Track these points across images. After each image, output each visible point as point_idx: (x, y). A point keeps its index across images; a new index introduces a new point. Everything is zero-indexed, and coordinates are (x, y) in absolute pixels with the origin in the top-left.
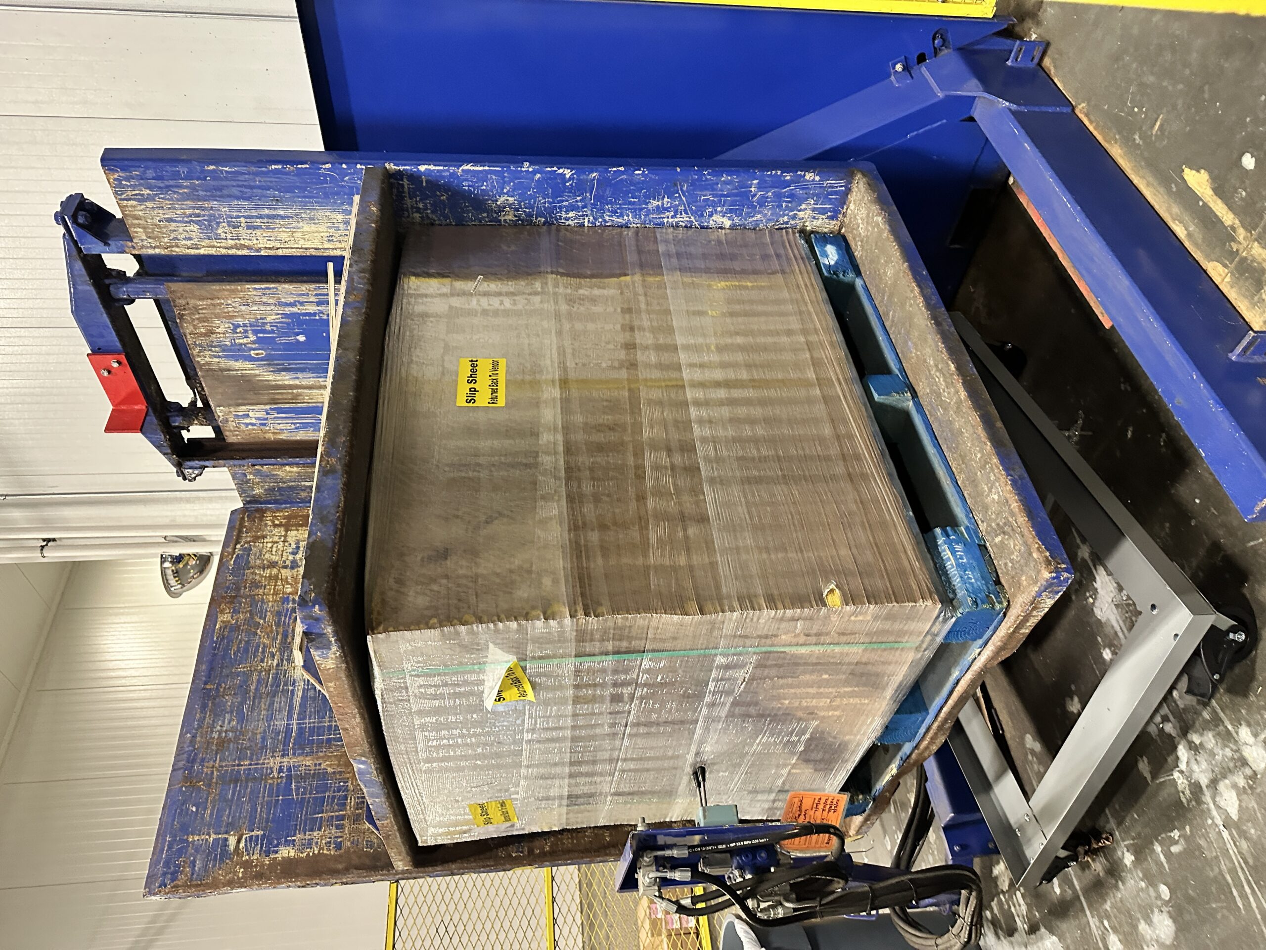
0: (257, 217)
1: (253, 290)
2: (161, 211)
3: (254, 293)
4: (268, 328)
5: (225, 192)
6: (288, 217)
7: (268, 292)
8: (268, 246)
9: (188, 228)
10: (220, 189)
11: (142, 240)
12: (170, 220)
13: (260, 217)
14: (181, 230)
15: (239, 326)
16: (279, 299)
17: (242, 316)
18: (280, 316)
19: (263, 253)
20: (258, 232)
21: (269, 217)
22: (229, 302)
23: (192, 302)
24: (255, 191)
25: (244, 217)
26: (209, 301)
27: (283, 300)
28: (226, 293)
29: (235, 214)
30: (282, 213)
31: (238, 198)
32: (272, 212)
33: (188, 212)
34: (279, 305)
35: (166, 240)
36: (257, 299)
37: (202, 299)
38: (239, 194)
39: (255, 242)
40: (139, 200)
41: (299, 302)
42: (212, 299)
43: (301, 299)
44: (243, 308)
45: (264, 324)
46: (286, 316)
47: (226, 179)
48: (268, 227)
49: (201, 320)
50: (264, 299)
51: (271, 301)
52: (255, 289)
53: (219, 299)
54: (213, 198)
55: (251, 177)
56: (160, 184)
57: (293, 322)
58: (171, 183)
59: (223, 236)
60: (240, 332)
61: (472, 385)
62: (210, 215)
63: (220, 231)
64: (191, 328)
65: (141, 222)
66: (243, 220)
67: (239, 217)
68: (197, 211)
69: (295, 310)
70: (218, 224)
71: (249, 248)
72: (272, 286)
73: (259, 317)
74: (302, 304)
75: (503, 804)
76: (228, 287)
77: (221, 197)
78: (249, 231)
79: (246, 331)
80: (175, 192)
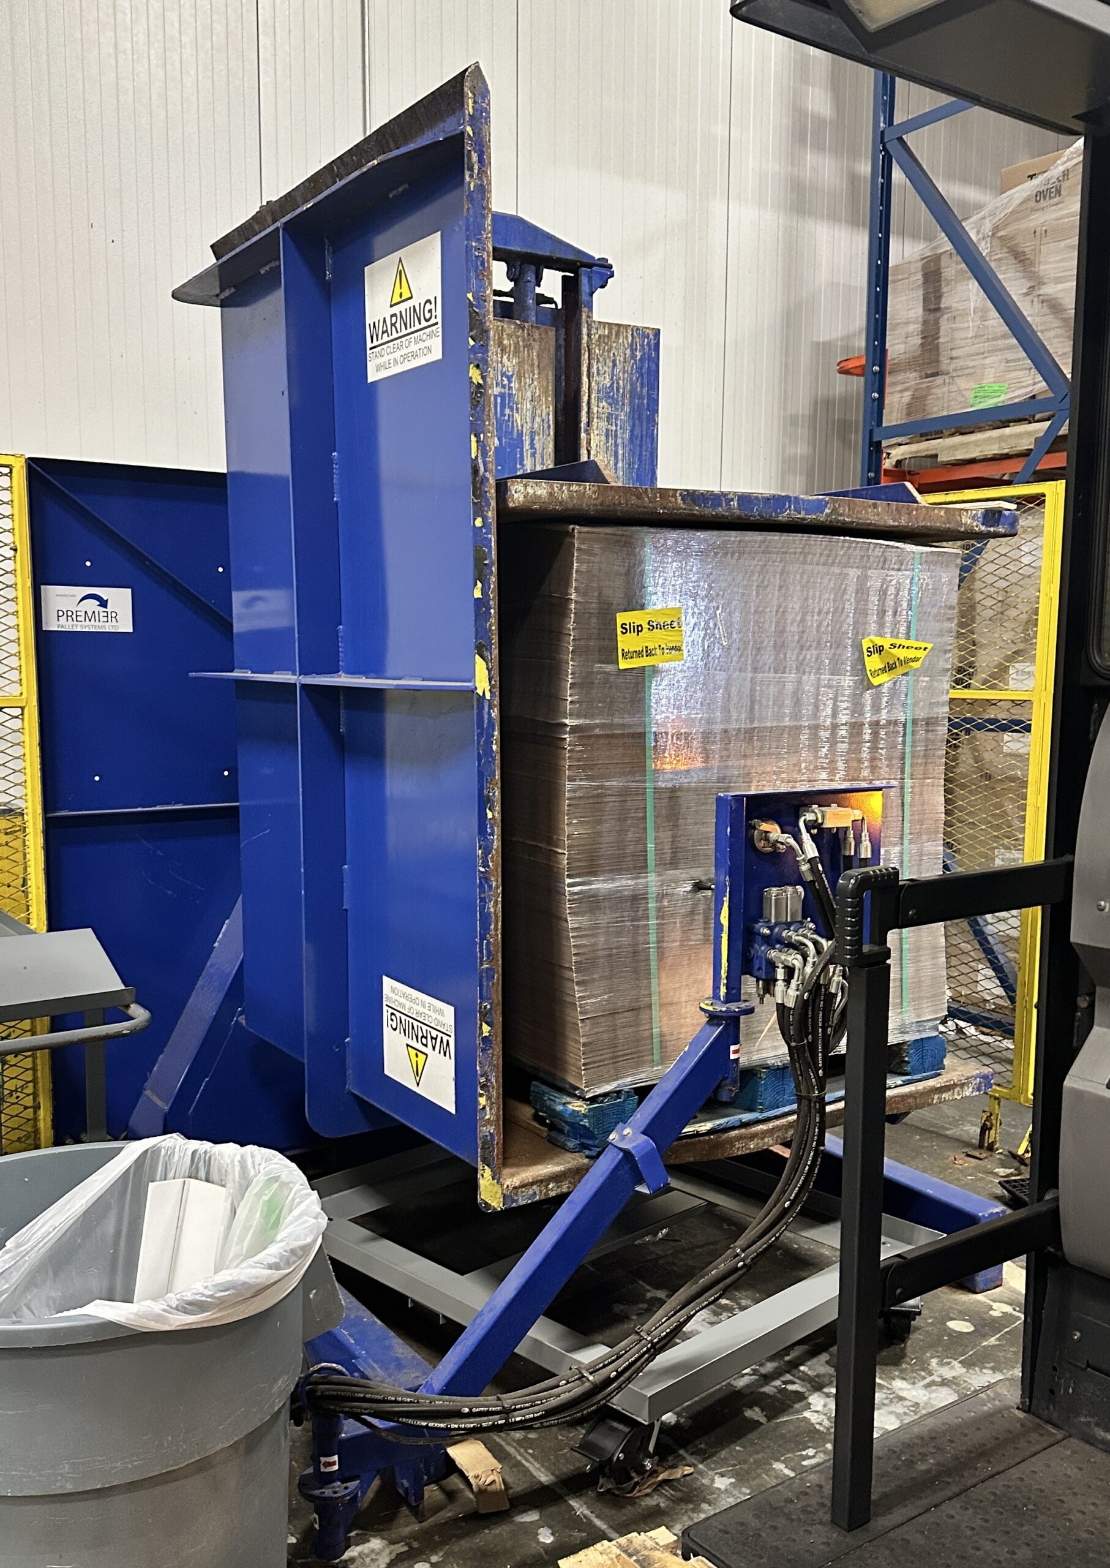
0: (616, 442)
1: (547, 411)
2: (622, 359)
3: (544, 412)
4: (507, 411)
5: (637, 422)
6: (616, 469)
7: (546, 426)
8: (592, 442)
9: (607, 375)
10: (640, 418)
11: (597, 329)
12: (614, 365)
13: (616, 445)
14: (606, 368)
15: (510, 382)
16: (539, 435)
17: (519, 390)
18: (520, 428)
19: (583, 435)
20: (603, 438)
21: (616, 452)
22: (536, 383)
23: (536, 346)
24: (638, 448)
25: (616, 431)
26: (536, 363)
27: (537, 438)
28: (545, 384)
29: (619, 422)
30: (620, 465)
31: (632, 431)
32: (620, 457)
33: (621, 382)
34: (532, 432)
35: (597, 351)
36: (538, 412)
37: (538, 356)
38: (636, 433)
39: (596, 432)
40: (632, 345)
41: (535, 453)
42: (538, 366)
43: (538, 456)
44: (529, 394)
45: (512, 409)
46: (520, 434)
47: (648, 428)
48: (607, 448)
49: (517, 344)
50: (538, 419)
51: (536, 426)
52: (549, 414)
53: (539, 374)
54: (632, 410)
55: (649, 449)
56: (644, 370)
57: (514, 440)
58: (645, 381)
59: (601, 405)
60: (502, 380)
62: (617, 401)
63: (604, 403)
64: (508, 331)
65: (614, 337)
66: (614, 428)
67: (616, 425)
68: (621, 391)
69: (527, 446)
70: (610, 404)
71: (588, 424)
72: (552, 433)
73: (519, 406)
74: (533, 455)
76: (550, 388)
77: (633, 417)
78: (604, 431)
79: (504, 386)
80: (637, 379)
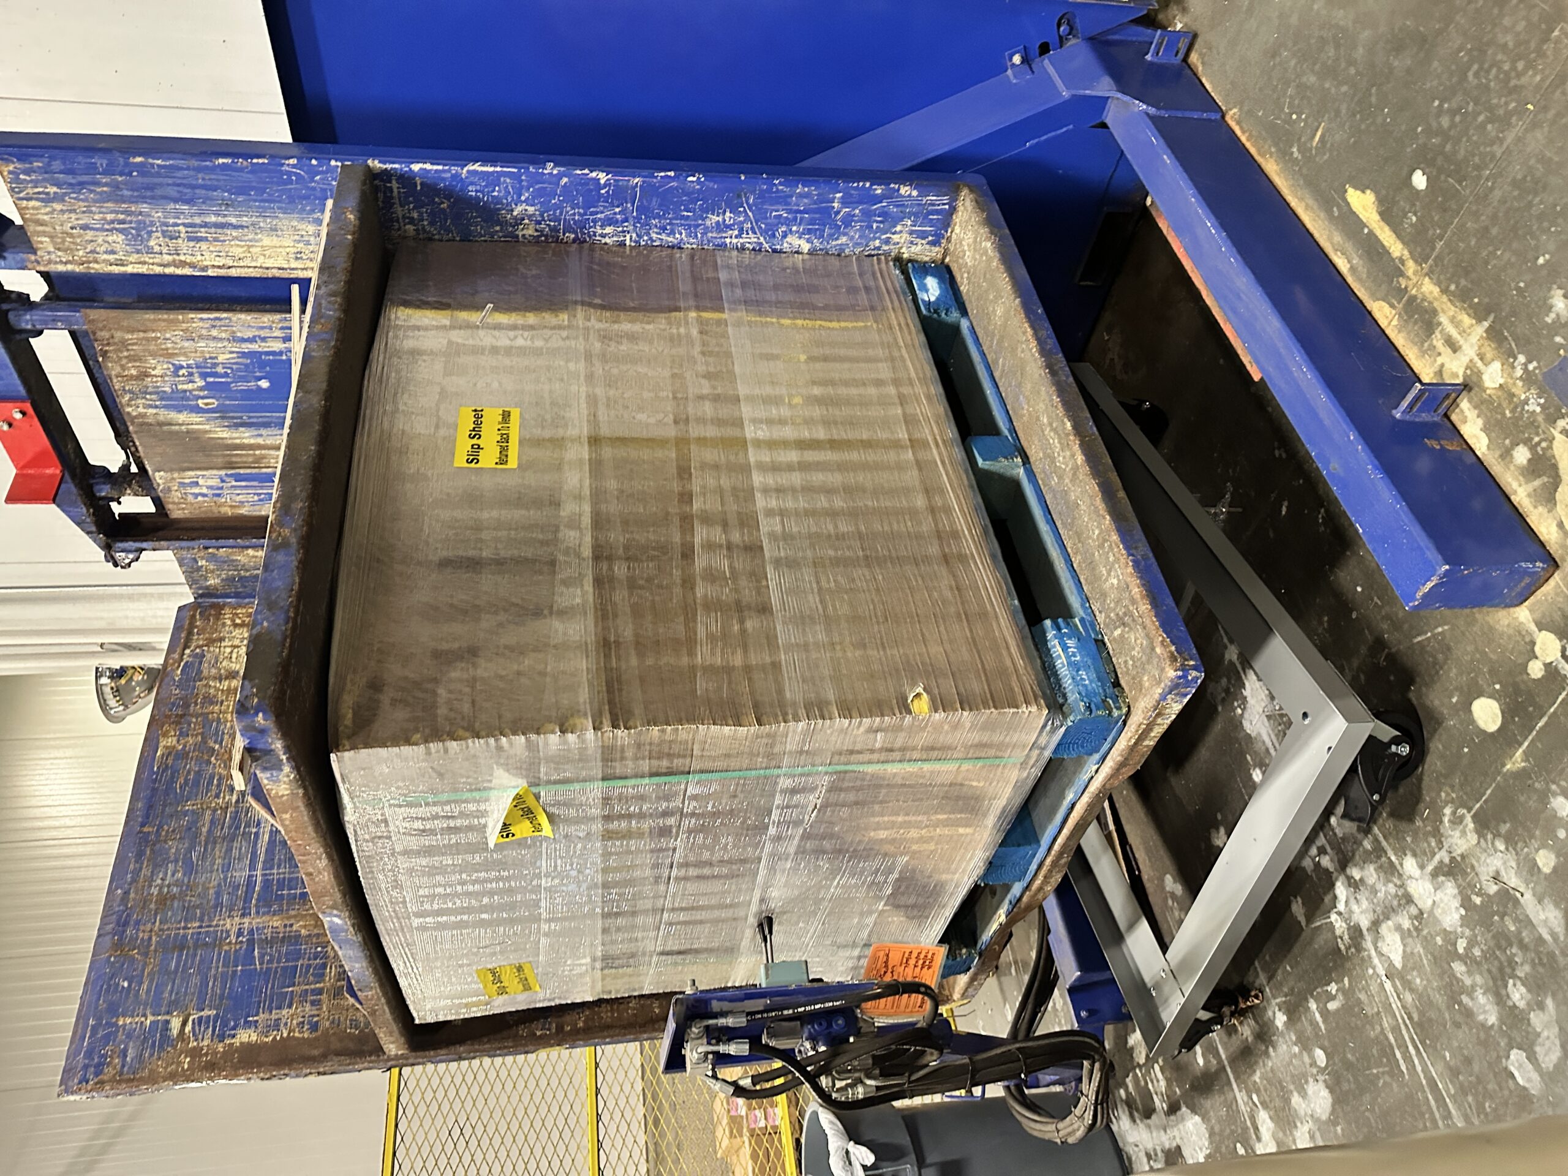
0: (201, 226)
1: (199, 320)
2: (73, 216)
3: (201, 324)
4: (220, 370)
5: (158, 192)
6: (242, 227)
7: (218, 323)
8: (216, 264)
9: (110, 239)
10: (150, 188)
11: (49, 253)
12: (85, 227)
13: (205, 225)
14: (100, 240)
15: (182, 367)
16: (234, 332)
17: (185, 354)
18: (235, 355)
19: (210, 273)
20: (204, 246)
21: (217, 225)
22: (168, 336)
23: (118, 335)
24: (197, 191)
25: (184, 225)
26: (141, 335)
27: (239, 334)
28: (163, 324)
29: (171, 221)
30: (233, 220)
31: (176, 201)
32: (220, 219)
33: (109, 217)
34: (234, 341)
35: (81, 253)
36: (204, 332)
37: (132, 332)
38: (174, 194)
39: (199, 258)
40: (42, 200)
41: (259, 337)
42: (144, 332)
43: (263, 333)
44: (186, 344)
45: (215, 365)
46: (244, 355)
47: (158, 175)
48: (216, 240)
49: (130, 359)
50: (214, 333)
51: (224, 335)
52: (201, 319)
53: (154, 331)
54: (143, 199)
55: (192, 173)
56: (70, 179)
57: (252, 362)
58: (85, 178)
59: (157, 249)
60: (183, 375)
61: (475, 441)
62: (139, 222)
63: (152, 243)
64: (118, 369)
65: (47, 229)
66: (181, 228)
67: (177, 225)
68: (122, 217)
69: (254, 347)
70: (150, 233)
71: (192, 266)
72: (225, 315)
73: (208, 356)
74: (264, 339)
75: (520, 969)
76: (165, 316)
77: (153, 198)
78: (192, 244)
79: (191, 374)
80: (91, 191)
